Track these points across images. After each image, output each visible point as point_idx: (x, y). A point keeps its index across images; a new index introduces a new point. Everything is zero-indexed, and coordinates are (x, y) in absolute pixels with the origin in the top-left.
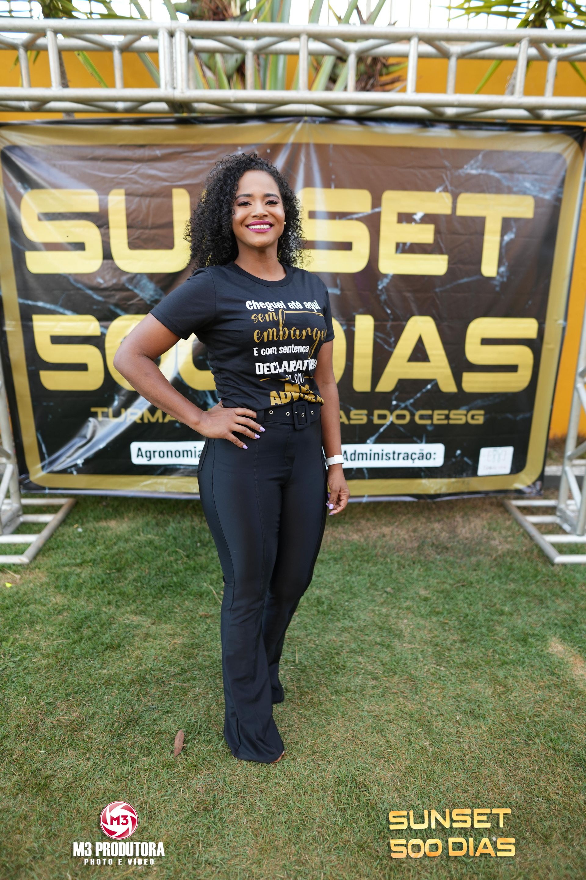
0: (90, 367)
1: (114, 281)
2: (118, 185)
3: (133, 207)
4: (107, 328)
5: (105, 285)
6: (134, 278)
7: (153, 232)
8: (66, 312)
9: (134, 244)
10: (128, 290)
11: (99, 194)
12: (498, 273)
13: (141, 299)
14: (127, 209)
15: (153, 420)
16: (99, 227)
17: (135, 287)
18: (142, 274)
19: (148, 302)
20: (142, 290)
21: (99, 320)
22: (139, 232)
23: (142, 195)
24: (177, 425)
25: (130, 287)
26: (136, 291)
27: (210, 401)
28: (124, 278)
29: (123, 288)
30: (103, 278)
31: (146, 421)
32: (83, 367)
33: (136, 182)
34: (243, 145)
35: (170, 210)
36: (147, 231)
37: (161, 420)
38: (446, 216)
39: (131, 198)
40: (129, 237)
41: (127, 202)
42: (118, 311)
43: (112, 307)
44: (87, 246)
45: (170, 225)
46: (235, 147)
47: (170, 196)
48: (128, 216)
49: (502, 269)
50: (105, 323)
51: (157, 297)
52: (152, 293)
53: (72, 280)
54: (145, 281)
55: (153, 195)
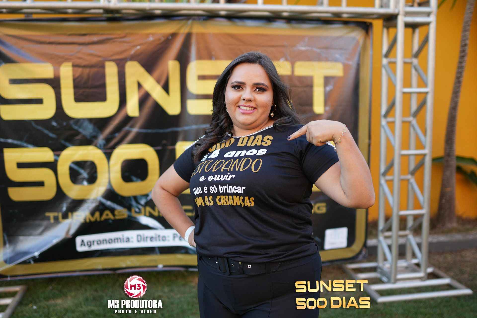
0: (46, 184)
1: (65, 124)
2: (67, 60)
3: (77, 74)
4: (58, 155)
5: (58, 127)
6: (78, 121)
7: (93, 90)
8: (29, 146)
9: (78, 99)
10: (74, 129)
11: (54, 66)
12: (325, 111)
13: (84, 136)
14: (74, 76)
15: (93, 219)
16: (54, 88)
17: (80, 127)
18: (84, 119)
19: (89, 137)
20: (84, 129)
21: (53, 150)
22: (81, 91)
23: (85, 67)
24: (111, 221)
25: (76, 127)
26: (81, 130)
27: (134, 203)
28: (72, 122)
29: (71, 129)
30: (56, 122)
31: (88, 221)
32: (41, 184)
33: (80, 58)
34: (153, 34)
35: (103, 76)
36: (88, 90)
37: (98, 219)
38: (288, 76)
39: (76, 69)
40: (75, 94)
41: (74, 71)
42: (67, 144)
43: (63, 142)
44: (45, 101)
45: (103, 86)
46: (148, 35)
47: (103, 67)
48: (75, 80)
49: (328, 108)
50: (57, 153)
51: (94, 134)
52: (91, 131)
53: (33, 124)
54: (86, 124)
55: (91, 66)
